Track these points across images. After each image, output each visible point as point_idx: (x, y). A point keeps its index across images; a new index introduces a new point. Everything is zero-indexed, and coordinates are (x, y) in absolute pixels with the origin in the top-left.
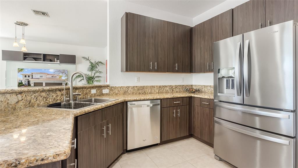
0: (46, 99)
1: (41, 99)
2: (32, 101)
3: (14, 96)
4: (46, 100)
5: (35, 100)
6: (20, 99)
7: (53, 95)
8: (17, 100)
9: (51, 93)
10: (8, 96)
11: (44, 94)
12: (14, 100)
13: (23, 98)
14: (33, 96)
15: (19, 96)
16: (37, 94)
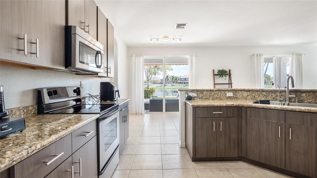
0: (266, 96)
1: (262, 96)
2: (256, 96)
3: (246, 92)
4: (266, 98)
5: (258, 96)
6: (249, 94)
7: (272, 95)
8: (247, 95)
9: (270, 93)
10: (243, 92)
11: (264, 93)
12: (246, 94)
13: (250, 94)
14: (256, 94)
15: (248, 92)
16: (259, 93)
